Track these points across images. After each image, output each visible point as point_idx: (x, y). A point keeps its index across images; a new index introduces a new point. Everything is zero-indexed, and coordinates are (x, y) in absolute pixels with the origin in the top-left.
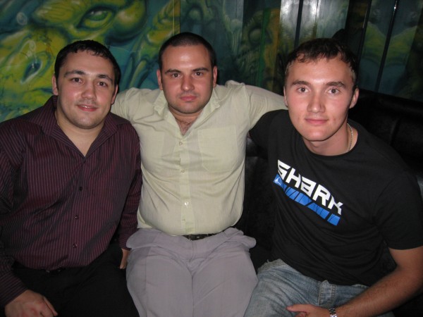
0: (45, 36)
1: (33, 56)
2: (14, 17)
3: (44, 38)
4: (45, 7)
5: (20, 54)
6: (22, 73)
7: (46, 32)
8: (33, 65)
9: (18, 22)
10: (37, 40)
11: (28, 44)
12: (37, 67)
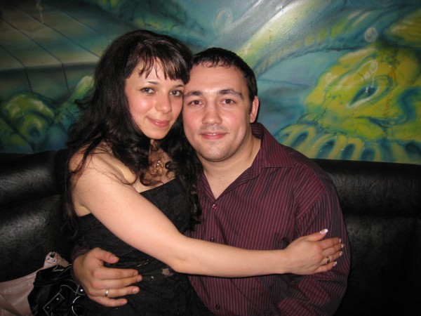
0: (393, 57)
1: (371, 78)
2: (362, 31)
3: (391, 60)
4: (404, 21)
5: (356, 74)
6: (352, 96)
7: (396, 52)
8: (367, 89)
9: (366, 38)
10: (382, 61)
11: (369, 64)
12: (371, 91)
